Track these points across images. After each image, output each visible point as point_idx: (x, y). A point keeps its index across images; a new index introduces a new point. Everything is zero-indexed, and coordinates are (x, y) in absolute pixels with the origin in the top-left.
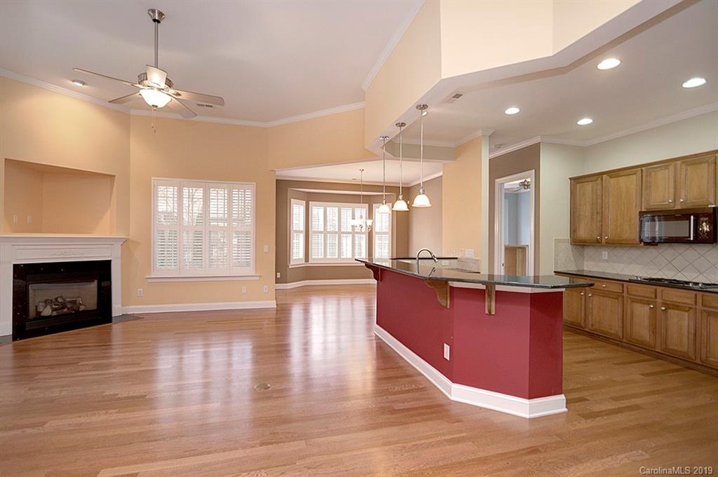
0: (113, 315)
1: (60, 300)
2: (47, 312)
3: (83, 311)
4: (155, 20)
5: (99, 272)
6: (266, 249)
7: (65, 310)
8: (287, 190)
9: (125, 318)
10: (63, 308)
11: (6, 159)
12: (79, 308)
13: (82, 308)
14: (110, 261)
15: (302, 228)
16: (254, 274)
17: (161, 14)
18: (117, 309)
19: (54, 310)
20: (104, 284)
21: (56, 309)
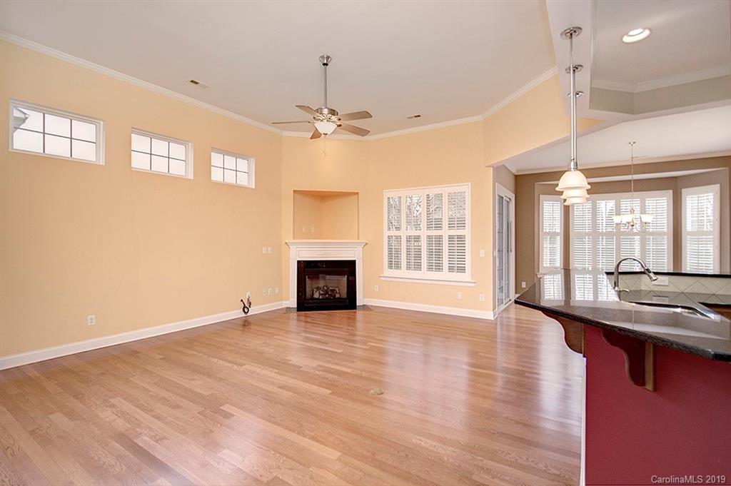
0: (358, 304)
1: (325, 288)
2: (316, 295)
3: (338, 298)
4: (324, 64)
5: (347, 268)
6: (482, 253)
7: (327, 296)
8: (534, 185)
9: (365, 307)
10: (325, 294)
11: (294, 191)
12: (335, 296)
13: (337, 296)
14: (355, 261)
15: (558, 228)
16: (470, 280)
17: (328, 57)
18: (360, 301)
19: (320, 294)
20: (351, 278)
21: (322, 294)
